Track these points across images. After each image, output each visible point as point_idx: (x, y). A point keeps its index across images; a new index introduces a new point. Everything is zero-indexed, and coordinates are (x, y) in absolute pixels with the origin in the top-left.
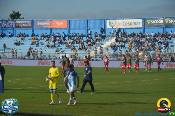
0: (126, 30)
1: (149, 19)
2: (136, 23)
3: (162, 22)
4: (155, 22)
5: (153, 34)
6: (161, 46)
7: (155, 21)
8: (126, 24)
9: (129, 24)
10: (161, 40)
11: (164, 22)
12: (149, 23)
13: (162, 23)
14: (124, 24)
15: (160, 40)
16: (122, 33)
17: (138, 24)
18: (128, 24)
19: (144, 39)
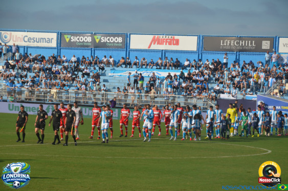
0: (29, 49)
1: (68, 34)
2: (47, 40)
3: (89, 39)
4: (78, 39)
5: (73, 59)
6: (88, 79)
7: (78, 37)
8: (28, 40)
9: (34, 40)
10: (88, 70)
11: (94, 40)
12: (67, 40)
13: (90, 42)
14: (26, 39)
15: (85, 70)
16: (23, 54)
17: (50, 41)
18: (32, 41)
19: (60, 67)
